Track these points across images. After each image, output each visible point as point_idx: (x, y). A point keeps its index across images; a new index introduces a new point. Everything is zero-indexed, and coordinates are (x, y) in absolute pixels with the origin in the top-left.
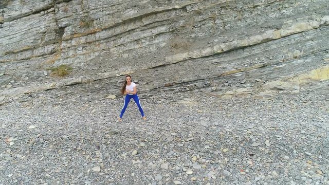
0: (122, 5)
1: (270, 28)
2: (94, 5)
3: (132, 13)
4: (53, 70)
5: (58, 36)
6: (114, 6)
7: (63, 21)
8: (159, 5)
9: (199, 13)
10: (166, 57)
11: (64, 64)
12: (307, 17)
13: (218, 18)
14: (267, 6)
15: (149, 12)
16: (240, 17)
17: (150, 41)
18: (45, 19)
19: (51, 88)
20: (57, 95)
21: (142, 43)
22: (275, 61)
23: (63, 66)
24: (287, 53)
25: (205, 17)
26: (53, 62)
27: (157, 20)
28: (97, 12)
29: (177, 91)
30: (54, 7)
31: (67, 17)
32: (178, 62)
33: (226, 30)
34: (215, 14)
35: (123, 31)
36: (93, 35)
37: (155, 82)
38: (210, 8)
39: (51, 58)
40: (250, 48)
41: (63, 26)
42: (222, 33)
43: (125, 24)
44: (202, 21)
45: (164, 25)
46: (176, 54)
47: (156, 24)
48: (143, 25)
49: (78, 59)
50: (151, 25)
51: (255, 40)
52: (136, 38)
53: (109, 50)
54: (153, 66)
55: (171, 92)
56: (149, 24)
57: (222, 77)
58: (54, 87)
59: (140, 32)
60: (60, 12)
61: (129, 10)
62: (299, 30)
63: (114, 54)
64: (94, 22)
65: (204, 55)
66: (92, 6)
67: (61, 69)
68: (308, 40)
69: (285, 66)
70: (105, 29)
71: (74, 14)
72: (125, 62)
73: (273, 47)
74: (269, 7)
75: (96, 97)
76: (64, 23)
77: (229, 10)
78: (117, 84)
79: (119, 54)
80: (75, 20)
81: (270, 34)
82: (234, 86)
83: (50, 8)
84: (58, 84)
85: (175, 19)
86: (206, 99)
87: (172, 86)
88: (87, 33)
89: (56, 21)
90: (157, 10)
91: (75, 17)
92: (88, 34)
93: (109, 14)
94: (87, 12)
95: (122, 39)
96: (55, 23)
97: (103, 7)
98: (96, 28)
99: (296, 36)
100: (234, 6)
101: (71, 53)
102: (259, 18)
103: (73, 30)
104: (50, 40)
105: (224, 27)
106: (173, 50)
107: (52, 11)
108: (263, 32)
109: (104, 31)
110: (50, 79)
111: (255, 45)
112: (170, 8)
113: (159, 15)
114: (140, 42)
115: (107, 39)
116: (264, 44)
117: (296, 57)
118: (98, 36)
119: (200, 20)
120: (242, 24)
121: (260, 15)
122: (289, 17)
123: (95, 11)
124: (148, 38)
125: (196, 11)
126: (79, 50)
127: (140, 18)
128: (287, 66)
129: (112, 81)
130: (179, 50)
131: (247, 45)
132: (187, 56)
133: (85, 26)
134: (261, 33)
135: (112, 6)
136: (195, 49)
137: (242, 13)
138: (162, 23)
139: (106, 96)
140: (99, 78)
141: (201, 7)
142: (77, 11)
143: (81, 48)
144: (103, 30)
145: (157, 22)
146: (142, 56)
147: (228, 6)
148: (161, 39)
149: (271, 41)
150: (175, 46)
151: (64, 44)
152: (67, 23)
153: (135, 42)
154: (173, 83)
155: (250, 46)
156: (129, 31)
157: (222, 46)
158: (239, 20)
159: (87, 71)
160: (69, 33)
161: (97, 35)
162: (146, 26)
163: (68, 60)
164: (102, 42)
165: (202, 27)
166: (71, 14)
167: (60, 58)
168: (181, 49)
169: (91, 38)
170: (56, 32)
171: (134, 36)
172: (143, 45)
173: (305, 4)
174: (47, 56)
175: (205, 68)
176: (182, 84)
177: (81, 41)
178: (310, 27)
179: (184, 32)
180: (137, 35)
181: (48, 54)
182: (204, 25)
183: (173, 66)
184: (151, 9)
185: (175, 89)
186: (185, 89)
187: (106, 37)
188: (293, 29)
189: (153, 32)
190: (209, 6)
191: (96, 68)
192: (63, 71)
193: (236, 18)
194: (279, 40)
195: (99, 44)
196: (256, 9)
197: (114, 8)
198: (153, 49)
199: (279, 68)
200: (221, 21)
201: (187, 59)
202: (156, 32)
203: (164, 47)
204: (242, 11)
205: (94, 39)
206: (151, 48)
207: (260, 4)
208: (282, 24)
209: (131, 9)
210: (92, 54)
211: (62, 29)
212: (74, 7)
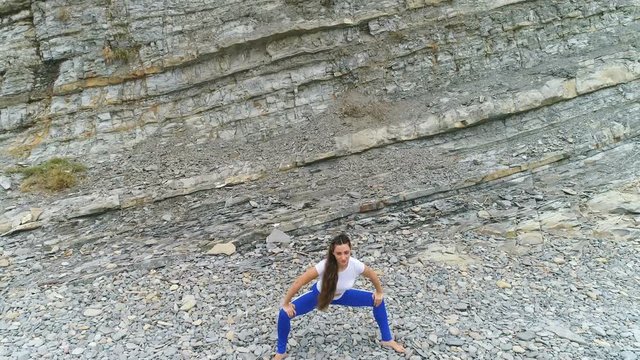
0: (215, 13)
1: (553, 74)
2: (141, 8)
3: (240, 32)
4: (29, 174)
5: (42, 82)
6: (194, 12)
7: (55, 44)
8: (307, 15)
9: (398, 38)
10: (336, 138)
11: (59, 156)
12: (621, 54)
13: (442, 51)
14: (538, 29)
15: (285, 30)
16: (488, 49)
17: (286, 100)
18: (4, 38)
19: (28, 226)
20: (48, 248)
21: (268, 104)
22: (581, 146)
23: (56, 161)
24: (599, 128)
25: (414, 46)
26: (28, 150)
27: (304, 49)
28: (150, 26)
29: (396, 223)
30: (29, 8)
31: (67, 35)
32: (365, 151)
33: (463, 77)
34: (436, 41)
35: (219, 74)
36: (139, 82)
37: (325, 202)
38: (423, 28)
39: (19, 141)
40: (518, 119)
41: (55, 56)
42: (455, 84)
43: (222, 56)
44: (407, 56)
45: (320, 61)
46: (358, 129)
47: (302, 60)
48: (267, 60)
49: (100, 145)
50: (288, 63)
51: (529, 101)
52: (252, 93)
53: (183, 122)
54: (307, 160)
55: (382, 228)
56: (283, 59)
57: (484, 185)
58: (35, 224)
59: (261, 78)
60: (49, 22)
61: (232, 24)
62: (610, 81)
63: (198, 131)
64: (141, 52)
65: (423, 133)
66: (137, 10)
67: (54, 172)
68: (631, 103)
69: (603, 158)
70: (173, 69)
71: (87, 28)
72: (230, 152)
73: (566, 116)
74: (542, 31)
75: (176, 249)
76: (61, 49)
77: (464, 33)
78: (225, 210)
79: (211, 131)
80: (91, 42)
81: (555, 87)
82: (528, 208)
83: (17, 12)
84: (49, 213)
85: (345, 51)
86: (484, 245)
87: (378, 210)
88: (124, 77)
89: (36, 43)
90: (303, 27)
91: (89, 36)
92: (125, 80)
93: (181, 32)
94: (122, 25)
95: (217, 95)
96: (33, 50)
97: (165, 16)
98: (147, 64)
99: (606, 93)
100: (474, 24)
101: (79, 128)
102: (526, 54)
103: (85, 68)
104: (18, 93)
105: (458, 70)
106: (348, 120)
107: (24, 19)
108: (542, 84)
109: (169, 74)
110: (22, 201)
111: (527, 112)
112: (333, 24)
113: (307, 39)
114: (263, 103)
115: (177, 94)
116: (546, 109)
117: (618, 139)
118: (154, 85)
119: (402, 53)
120: (492, 65)
121: (527, 47)
122: (584, 53)
123: (143, 24)
124: (284, 93)
125: (390, 33)
126: (101, 121)
127: (260, 45)
128: (607, 158)
129: (206, 202)
130: (363, 122)
131: (513, 110)
132: (387, 135)
133: (117, 58)
134: (538, 86)
135: (189, 12)
136: (402, 120)
137: (490, 41)
138: (313, 58)
139: (207, 247)
140: (170, 193)
141: (404, 26)
142: (95, 22)
143: (107, 116)
144: (165, 70)
145: (305, 54)
146: (268, 137)
147: (462, 25)
148: (312, 95)
149: (558, 102)
150: (353, 113)
151: (58, 104)
152: (67, 49)
153: (251, 102)
154: (378, 204)
155: (518, 114)
156: (233, 75)
157: (463, 112)
158: (487, 55)
159: (129, 175)
160: (74, 75)
161: (151, 83)
162: (275, 63)
163: (72, 145)
164: (162, 100)
165: (409, 68)
166: (78, 27)
167: (47, 140)
168: (369, 118)
169: (134, 90)
170: (35, 73)
171: (247, 87)
172: (272, 110)
173: (608, 30)
174: (7, 135)
175: (432, 163)
176: (400, 204)
177: (108, 96)
178: (630, 76)
179: (369, 78)
180: (255, 85)
181: (11, 131)
182: (412, 64)
183: (355, 159)
184: (287, 25)
185: (390, 219)
186: (413, 218)
187: (175, 88)
188: (600, 78)
189: (294, 79)
190: (421, 23)
191: (155, 167)
192: (61, 177)
193: (481, 52)
194: (575, 101)
195: (154, 106)
196: (518, 34)
197: (194, 17)
198: (296, 120)
199: (594, 163)
200: (449, 57)
201: (387, 141)
202: (303, 78)
203: (324, 114)
204: (490, 37)
205: (143, 93)
206: (291, 117)
207: (527, 23)
208: (576, 68)
209: (235, 23)
210: (139, 130)
211: (52, 67)
212: (86, 12)
